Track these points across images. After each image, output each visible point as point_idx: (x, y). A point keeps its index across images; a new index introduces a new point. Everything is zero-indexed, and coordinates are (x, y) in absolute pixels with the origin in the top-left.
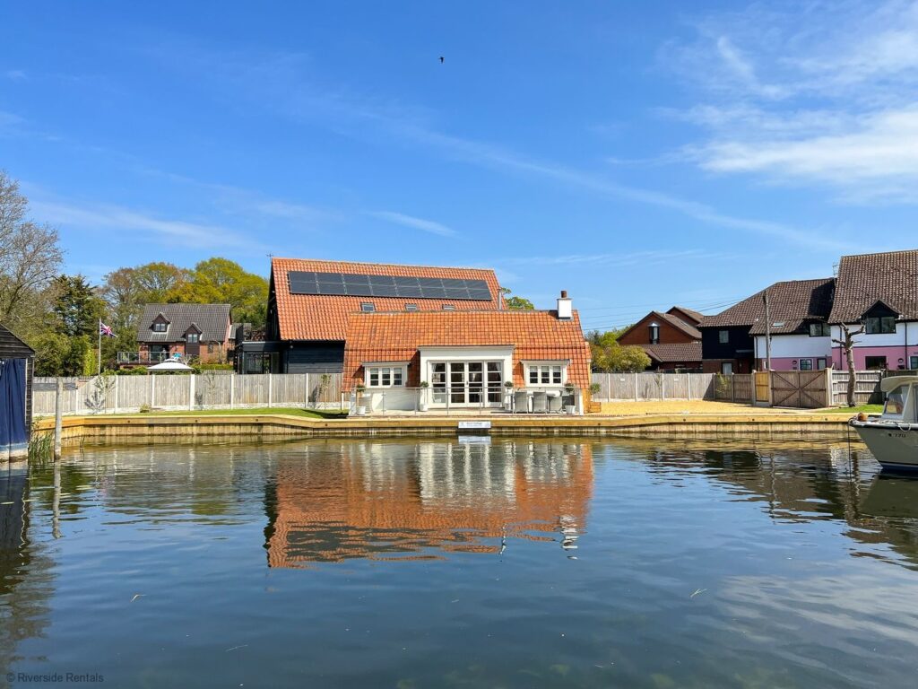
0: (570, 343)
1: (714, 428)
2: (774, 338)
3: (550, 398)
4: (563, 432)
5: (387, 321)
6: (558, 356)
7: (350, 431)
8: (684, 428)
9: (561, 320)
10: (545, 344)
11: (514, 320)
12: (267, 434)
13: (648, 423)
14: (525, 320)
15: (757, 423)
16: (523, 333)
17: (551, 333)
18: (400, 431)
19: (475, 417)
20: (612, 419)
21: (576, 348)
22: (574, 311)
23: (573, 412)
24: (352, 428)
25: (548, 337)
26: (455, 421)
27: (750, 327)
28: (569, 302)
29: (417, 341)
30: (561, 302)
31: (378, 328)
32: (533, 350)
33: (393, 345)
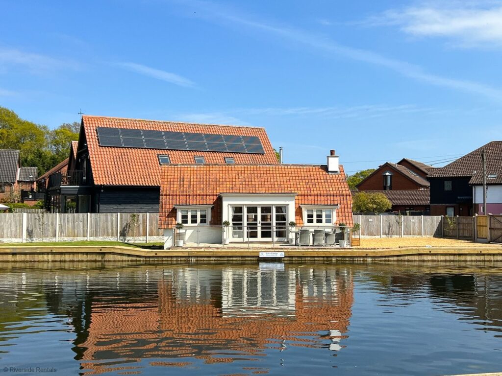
0: (338, 192)
1: (452, 258)
2: (490, 188)
3: (327, 235)
4: (339, 260)
5: (192, 172)
6: (329, 202)
7: (175, 259)
8: (430, 258)
9: (330, 173)
10: (319, 192)
11: (293, 173)
12: (109, 261)
13: (403, 254)
14: (302, 173)
15: (484, 255)
16: (301, 183)
17: (323, 184)
18: (214, 259)
19: (270, 248)
20: (376, 251)
21: (343, 196)
22: (341, 166)
23: (345, 246)
24: (176, 257)
25: (321, 186)
26: (256, 252)
27: (470, 178)
28: (337, 159)
29: (218, 188)
30: (330, 159)
31: (185, 177)
32: (309, 197)
33: (198, 192)
